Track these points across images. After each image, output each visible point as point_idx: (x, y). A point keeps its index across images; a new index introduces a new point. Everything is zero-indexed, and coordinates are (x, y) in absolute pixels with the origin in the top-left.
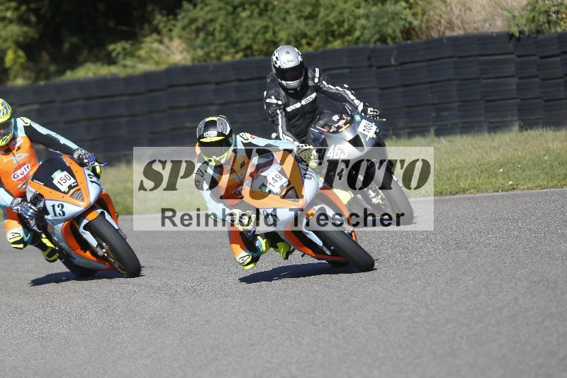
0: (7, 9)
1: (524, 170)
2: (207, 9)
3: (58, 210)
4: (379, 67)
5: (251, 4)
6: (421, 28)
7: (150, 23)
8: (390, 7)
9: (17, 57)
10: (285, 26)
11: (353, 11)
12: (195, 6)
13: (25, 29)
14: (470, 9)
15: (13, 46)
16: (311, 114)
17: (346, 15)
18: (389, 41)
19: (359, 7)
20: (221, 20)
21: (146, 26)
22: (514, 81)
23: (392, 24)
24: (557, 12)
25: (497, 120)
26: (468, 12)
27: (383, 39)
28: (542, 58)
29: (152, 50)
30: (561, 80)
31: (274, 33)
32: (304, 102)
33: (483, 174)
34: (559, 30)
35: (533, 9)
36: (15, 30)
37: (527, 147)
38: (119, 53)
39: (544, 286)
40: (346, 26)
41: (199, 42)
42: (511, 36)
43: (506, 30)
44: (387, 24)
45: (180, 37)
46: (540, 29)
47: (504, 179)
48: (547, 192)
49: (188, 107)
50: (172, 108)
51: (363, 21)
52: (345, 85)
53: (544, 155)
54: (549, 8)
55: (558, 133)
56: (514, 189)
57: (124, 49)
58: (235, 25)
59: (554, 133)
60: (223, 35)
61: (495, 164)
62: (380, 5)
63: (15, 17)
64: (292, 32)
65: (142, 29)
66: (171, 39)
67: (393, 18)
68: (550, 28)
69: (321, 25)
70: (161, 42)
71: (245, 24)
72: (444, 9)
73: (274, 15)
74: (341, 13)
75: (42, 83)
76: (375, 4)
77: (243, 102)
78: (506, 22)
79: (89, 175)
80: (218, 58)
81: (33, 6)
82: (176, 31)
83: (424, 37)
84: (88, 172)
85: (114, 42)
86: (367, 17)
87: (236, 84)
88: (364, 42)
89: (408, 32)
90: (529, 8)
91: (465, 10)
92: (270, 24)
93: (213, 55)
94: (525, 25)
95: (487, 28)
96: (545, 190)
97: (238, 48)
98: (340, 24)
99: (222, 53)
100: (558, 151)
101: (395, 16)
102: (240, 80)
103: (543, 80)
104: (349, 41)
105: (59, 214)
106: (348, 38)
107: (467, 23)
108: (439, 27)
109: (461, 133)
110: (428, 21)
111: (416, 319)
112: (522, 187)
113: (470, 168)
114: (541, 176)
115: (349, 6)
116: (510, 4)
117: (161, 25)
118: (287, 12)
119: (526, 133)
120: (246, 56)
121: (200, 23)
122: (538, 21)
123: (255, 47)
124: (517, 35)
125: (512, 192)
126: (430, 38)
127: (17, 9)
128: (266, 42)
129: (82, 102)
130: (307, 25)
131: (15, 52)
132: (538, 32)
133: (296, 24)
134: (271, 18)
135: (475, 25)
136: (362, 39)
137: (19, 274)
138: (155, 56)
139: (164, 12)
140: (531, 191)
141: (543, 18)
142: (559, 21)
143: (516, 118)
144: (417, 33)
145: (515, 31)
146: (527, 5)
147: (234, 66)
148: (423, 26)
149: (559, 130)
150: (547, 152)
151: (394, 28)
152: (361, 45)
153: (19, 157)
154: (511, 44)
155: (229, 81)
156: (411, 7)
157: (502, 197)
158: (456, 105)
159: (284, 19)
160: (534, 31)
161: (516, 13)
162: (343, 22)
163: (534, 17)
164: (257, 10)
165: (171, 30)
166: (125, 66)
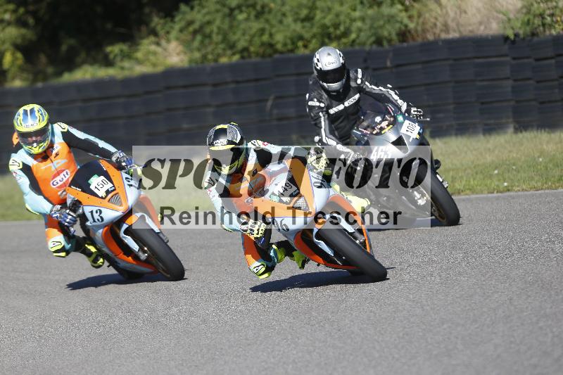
0: (6, 11)
1: (519, 172)
2: (204, 11)
3: (96, 216)
4: (375, 70)
5: (248, 6)
6: (416, 31)
7: (147, 24)
8: (386, 10)
9: (15, 59)
10: (282, 28)
11: (349, 14)
12: (192, 8)
13: (23, 31)
14: (465, 12)
15: (11, 48)
16: (353, 115)
17: (342, 18)
18: (385, 43)
19: (355, 10)
20: (218, 22)
21: (144, 29)
22: (510, 83)
23: (388, 27)
24: (552, 15)
25: (492, 121)
26: (463, 15)
27: (379, 42)
28: (537, 60)
29: (149, 52)
30: (556, 83)
31: (271, 35)
32: (347, 104)
33: (478, 176)
34: (554, 32)
35: (528, 12)
36: (12, 32)
37: (522, 148)
38: (115, 56)
39: (538, 286)
40: (342, 28)
41: (196, 44)
42: (506, 38)
43: (501, 32)
44: (382, 27)
45: (177, 39)
46: (535, 32)
47: (499, 180)
48: (542, 193)
49: (186, 108)
50: (169, 110)
51: (359, 24)
52: (389, 85)
53: (539, 157)
54: (544, 11)
55: (553, 135)
56: (509, 190)
57: (122, 51)
58: (231, 27)
59: (549, 135)
60: (220, 38)
61: (490, 166)
62: (375, 8)
63: (12, 19)
64: (289, 34)
65: (139, 30)
66: (168, 41)
67: (389, 21)
68: (545, 31)
69: (318, 28)
70: (158, 44)
71: (243, 26)
72: (439, 12)
73: (270, 17)
74: (337, 15)
75: (40, 85)
76: (371, 7)
77: (240, 103)
78: (501, 25)
79: (126, 178)
80: (216, 61)
81: (31, 8)
82: (174, 34)
83: (420, 40)
84: (125, 175)
85: (112, 43)
86: (363, 19)
87: (233, 86)
88: (359, 44)
89: (404, 35)
90: (524, 11)
91: (461, 13)
92: (267, 26)
93: (210, 57)
94: (520, 28)
95: (482, 31)
96: (540, 192)
97: (235, 50)
98: (336, 26)
99: (219, 56)
100: (553, 153)
101: (391, 19)
102: (237, 82)
103: (538, 82)
104: (345, 44)
105: (98, 220)
106: (344, 40)
107: (462, 26)
108: (434, 30)
109: (456, 135)
110: (423, 23)
111: (412, 320)
112: (516, 189)
113: (466, 170)
114: (536, 178)
115: (345, 8)
116: (505, 7)
117: (159, 28)
118: (284, 15)
119: (520, 135)
120: (243, 57)
121: (196, 26)
122: (533, 23)
123: (252, 49)
124: (512, 37)
125: (508, 194)
126: (425, 40)
127: (14, 11)
128: (263, 44)
129: (79, 104)
130: (303, 27)
131: (13, 54)
132: (533, 34)
133: (293, 26)
134: (267, 21)
135: (470, 28)
136: (358, 41)
137: (17, 274)
138: (152, 58)
139: (161, 14)
140: (526, 193)
141: (537, 21)
142: (554, 24)
143: (511, 120)
144: (413, 36)
145: (510, 34)
146: (522, 8)
147: (232, 68)
148: (419, 28)
149: (553, 132)
150: (542, 153)
151: (390, 31)
152: (357, 48)
153: (57, 164)
154: (506, 47)
155: (227, 83)
156: (406, 10)
157: (497, 198)
158: (451, 107)
159: (281, 22)
160: (529, 33)
161: (511, 16)
162: (339, 24)
163: (529, 20)
164: (253, 13)
165: (168, 33)
166: (122, 68)
